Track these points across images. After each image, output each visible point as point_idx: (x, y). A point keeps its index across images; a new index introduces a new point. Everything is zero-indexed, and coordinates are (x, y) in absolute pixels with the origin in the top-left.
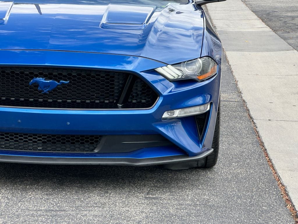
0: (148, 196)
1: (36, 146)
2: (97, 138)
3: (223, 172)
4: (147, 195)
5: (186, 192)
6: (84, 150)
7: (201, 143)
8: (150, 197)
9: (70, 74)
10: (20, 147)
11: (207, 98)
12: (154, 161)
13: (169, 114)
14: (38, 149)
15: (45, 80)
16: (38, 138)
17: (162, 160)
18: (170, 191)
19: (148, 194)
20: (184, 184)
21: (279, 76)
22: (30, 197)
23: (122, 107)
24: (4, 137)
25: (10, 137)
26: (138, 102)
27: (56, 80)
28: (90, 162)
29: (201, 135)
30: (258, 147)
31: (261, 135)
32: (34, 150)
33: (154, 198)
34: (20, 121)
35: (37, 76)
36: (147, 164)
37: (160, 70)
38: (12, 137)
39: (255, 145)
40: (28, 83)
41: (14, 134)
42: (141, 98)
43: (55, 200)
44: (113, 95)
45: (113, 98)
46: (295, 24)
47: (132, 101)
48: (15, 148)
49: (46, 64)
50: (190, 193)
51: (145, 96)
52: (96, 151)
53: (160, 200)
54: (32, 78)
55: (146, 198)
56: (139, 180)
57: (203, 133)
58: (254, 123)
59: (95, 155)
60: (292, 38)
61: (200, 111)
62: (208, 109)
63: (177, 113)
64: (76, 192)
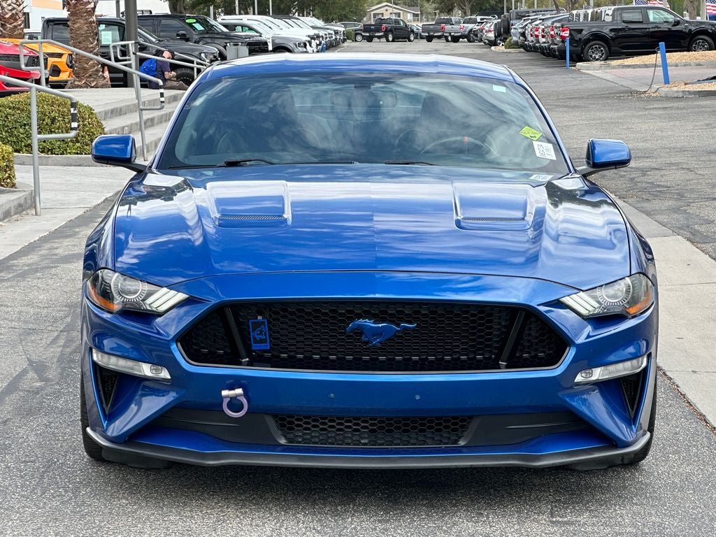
0: (554, 520)
1: (358, 438)
2: (463, 420)
3: (660, 472)
4: (552, 517)
5: (615, 510)
6: (441, 442)
7: (635, 424)
8: (558, 521)
9: (418, 312)
10: (330, 441)
11: (642, 346)
12: (562, 458)
13: (584, 375)
14: (361, 442)
15: (374, 323)
16: (363, 424)
17: (577, 456)
18: (588, 510)
19: (552, 515)
20: (604, 496)
21: (670, 287)
22: (353, 526)
23: (507, 367)
24: (301, 423)
25: (313, 423)
26: (531, 357)
27: (393, 322)
28: (455, 462)
29: (632, 410)
30: (697, 422)
31: (692, 400)
32: (354, 445)
33: (566, 523)
34: (332, 395)
35: (359, 316)
36: (553, 464)
37: (567, 300)
38: (316, 424)
39: (691, 419)
40: (345, 328)
41: (320, 418)
42: (536, 350)
43: (399, 531)
44: (490, 346)
45: (490, 352)
46: (652, 183)
47: (521, 356)
48: (321, 442)
49: (377, 296)
50: (624, 512)
51: (544, 347)
52: (462, 443)
53: (579, 525)
54: (352, 320)
55: (552, 522)
56: (524, 490)
57: (635, 406)
58: (670, 379)
59: (459, 450)
60: (660, 212)
61: (633, 368)
62: (644, 364)
63: (598, 374)
64: (428, 515)
